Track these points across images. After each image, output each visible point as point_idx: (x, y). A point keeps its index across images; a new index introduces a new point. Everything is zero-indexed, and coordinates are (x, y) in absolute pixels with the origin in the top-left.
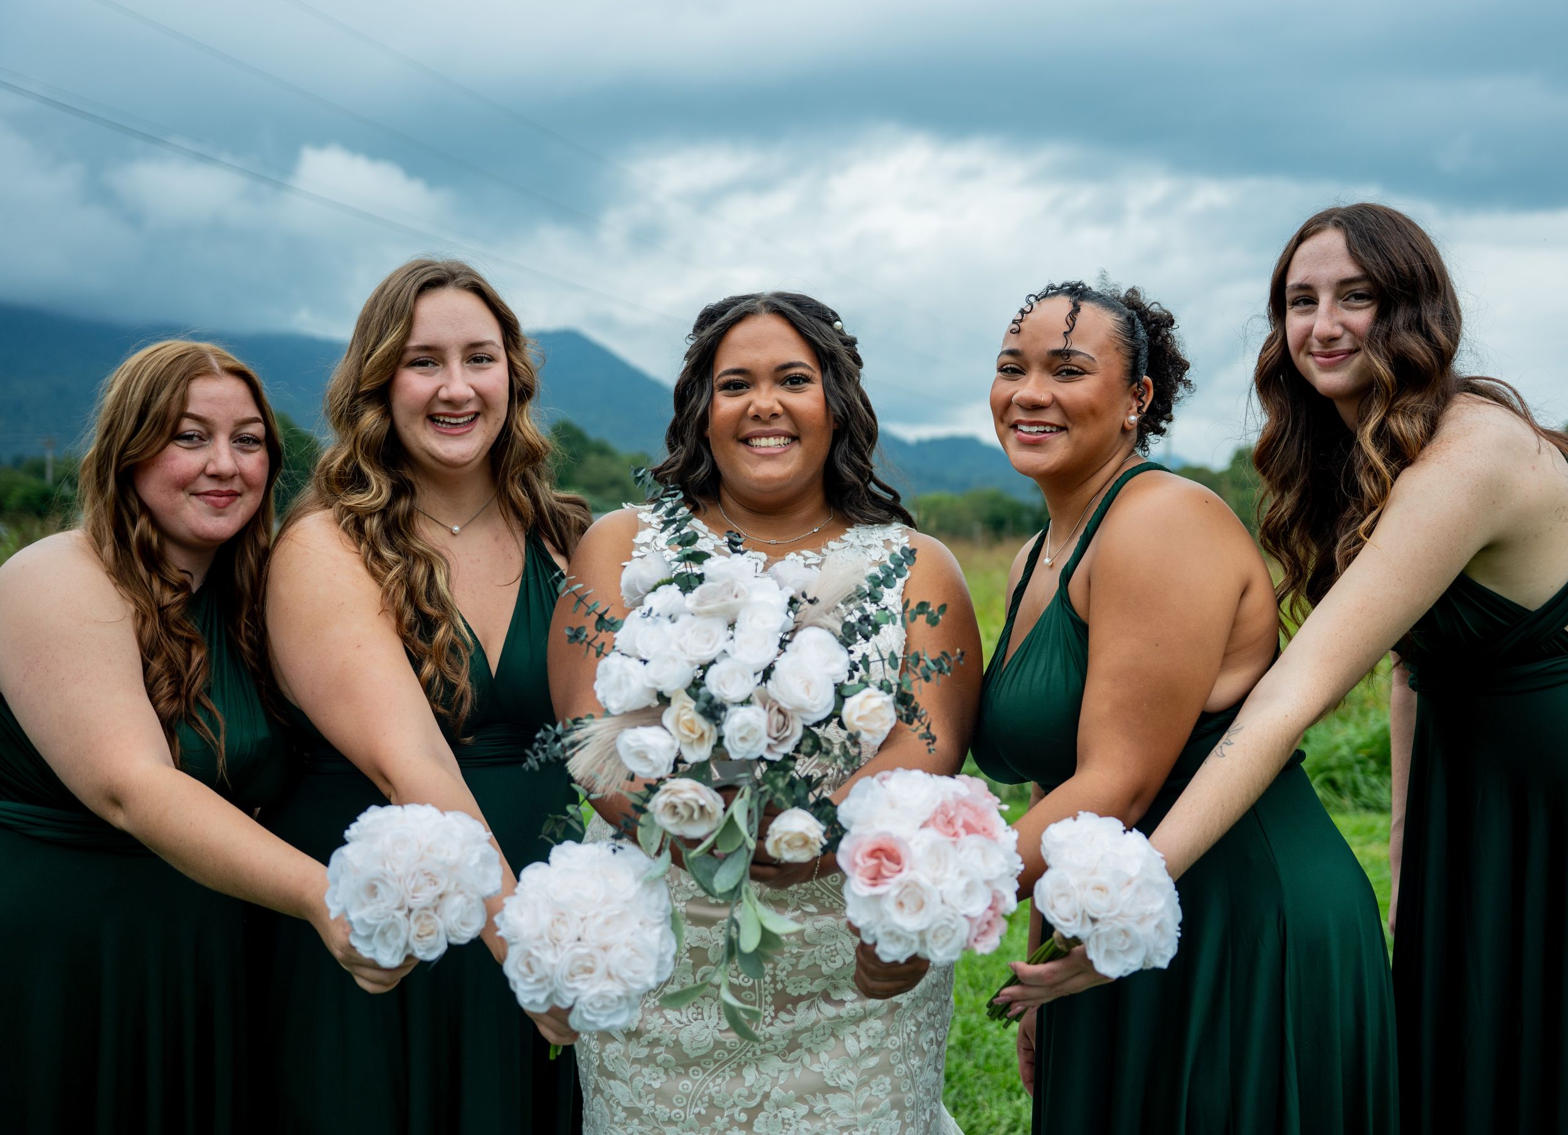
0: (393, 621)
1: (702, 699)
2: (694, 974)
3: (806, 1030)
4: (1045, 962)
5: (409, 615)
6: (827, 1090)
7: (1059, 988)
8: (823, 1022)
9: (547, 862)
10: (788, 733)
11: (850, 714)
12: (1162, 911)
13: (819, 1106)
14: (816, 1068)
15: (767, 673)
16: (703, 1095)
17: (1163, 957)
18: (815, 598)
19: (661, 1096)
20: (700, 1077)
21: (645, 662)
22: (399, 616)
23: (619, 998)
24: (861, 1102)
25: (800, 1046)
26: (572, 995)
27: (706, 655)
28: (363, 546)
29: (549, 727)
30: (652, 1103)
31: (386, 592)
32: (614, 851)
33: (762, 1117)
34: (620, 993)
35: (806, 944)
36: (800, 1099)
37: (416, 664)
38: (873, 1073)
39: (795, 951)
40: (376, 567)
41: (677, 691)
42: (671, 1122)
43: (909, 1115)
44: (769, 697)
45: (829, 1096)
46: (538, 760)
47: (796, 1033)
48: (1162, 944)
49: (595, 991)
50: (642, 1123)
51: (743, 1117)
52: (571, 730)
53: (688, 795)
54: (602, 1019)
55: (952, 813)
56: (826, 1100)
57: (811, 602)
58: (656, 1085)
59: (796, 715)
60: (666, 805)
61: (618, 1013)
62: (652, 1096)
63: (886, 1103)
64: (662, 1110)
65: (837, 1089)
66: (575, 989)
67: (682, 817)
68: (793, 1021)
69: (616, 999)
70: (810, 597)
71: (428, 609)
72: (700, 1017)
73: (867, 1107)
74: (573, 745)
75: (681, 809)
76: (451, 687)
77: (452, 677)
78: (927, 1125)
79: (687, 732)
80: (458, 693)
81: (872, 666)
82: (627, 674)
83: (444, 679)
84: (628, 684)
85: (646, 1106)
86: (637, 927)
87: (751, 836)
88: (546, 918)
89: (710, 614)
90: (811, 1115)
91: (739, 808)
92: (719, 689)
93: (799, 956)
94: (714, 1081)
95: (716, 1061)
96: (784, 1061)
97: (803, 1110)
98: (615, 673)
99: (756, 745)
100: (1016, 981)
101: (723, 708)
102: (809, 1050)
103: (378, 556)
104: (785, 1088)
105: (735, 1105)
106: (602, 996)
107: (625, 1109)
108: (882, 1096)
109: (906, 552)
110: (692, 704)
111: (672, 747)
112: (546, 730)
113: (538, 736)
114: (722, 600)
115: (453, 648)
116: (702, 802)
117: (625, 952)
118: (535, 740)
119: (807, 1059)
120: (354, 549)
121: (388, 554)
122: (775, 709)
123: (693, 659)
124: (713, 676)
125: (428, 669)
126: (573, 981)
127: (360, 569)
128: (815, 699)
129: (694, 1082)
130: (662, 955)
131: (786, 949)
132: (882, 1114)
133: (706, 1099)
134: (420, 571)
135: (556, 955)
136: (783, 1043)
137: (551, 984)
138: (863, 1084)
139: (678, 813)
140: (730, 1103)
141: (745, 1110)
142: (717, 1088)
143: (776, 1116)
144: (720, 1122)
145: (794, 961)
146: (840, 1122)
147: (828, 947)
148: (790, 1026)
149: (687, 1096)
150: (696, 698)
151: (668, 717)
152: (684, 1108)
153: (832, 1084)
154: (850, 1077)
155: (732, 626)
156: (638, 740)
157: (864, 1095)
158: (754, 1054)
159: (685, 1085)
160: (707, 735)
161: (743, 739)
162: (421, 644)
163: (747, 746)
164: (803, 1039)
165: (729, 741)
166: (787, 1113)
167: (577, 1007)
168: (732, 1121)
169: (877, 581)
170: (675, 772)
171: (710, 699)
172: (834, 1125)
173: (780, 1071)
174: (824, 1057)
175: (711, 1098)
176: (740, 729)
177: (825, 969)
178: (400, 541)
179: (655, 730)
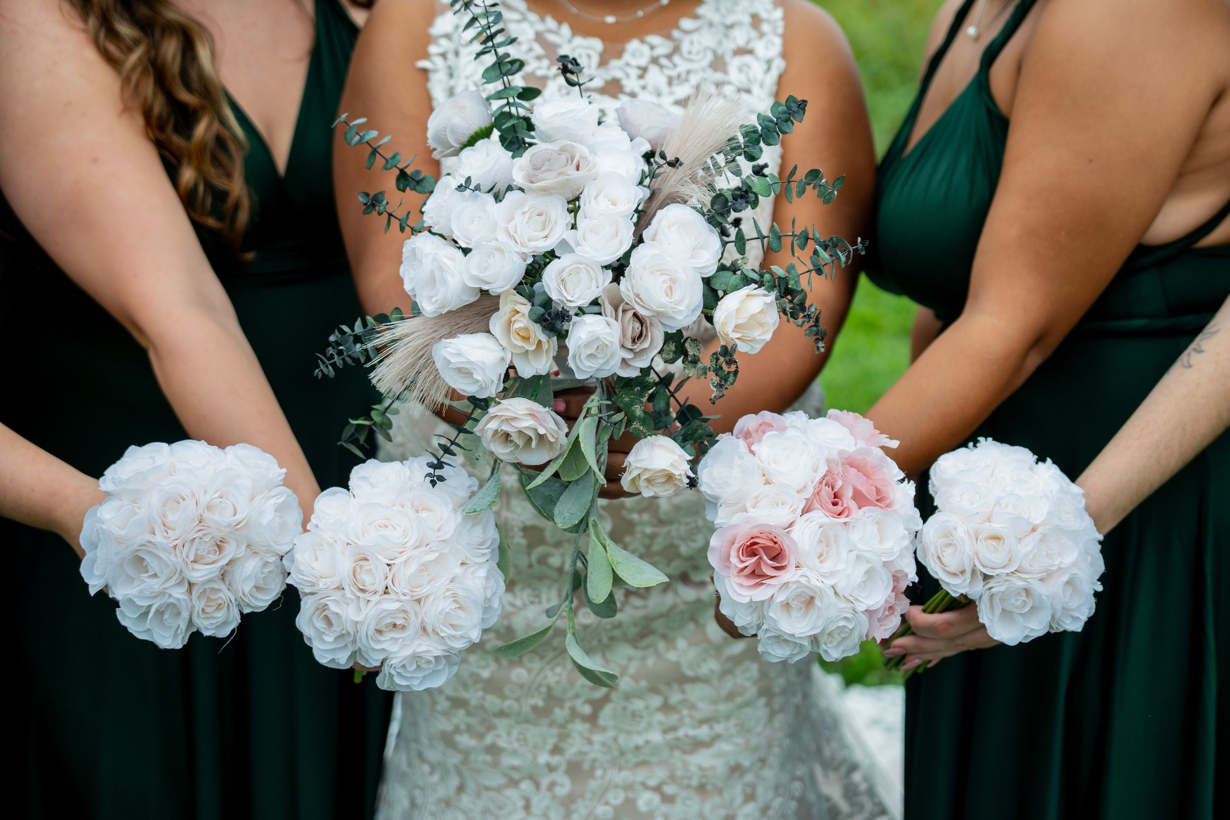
0: (140, 121)
1: (538, 300)
2: (529, 554)
3: (662, 616)
4: (942, 612)
5: (159, 106)
6: (682, 680)
7: (959, 642)
8: (682, 607)
9: (347, 487)
10: (646, 345)
11: (724, 324)
12: (1075, 564)
13: (675, 697)
14: (672, 656)
15: (619, 269)
16: (540, 686)
17: (1075, 619)
18: (677, 160)
19: (492, 686)
20: (536, 665)
21: (466, 251)
22: (147, 114)
23: (437, 658)
24: (724, 692)
25: (653, 632)
26: (381, 657)
27: (543, 246)
28: (92, 21)
29: (345, 328)
30: (480, 694)
31: (126, 81)
32: (433, 483)
33: (608, 710)
34: (438, 653)
35: (661, 522)
36: (654, 690)
37: (172, 171)
38: (738, 660)
39: (649, 530)
40: (112, 48)
41: (507, 292)
42: (502, 714)
43: (777, 702)
44: (623, 300)
45: (688, 687)
46: (334, 365)
47: (649, 620)
48: (1073, 605)
49: (407, 652)
50: (469, 714)
51: (587, 710)
52: (373, 331)
53: (526, 423)
54: (416, 682)
55: (839, 484)
56: (683, 692)
57: (673, 164)
58: (485, 674)
59: (655, 321)
60: (496, 432)
61: (435, 673)
62: (480, 686)
63: (752, 691)
64: (492, 702)
65: (695, 680)
66: (383, 650)
67: (517, 446)
68: (645, 607)
69: (433, 660)
70: (670, 157)
71: (185, 96)
72: (536, 600)
73: (730, 697)
74: (378, 350)
75: (515, 437)
76: (220, 196)
77: (220, 183)
78: (797, 708)
79: (520, 343)
80: (231, 201)
81: (748, 245)
82: (441, 268)
83: (209, 185)
84: (444, 281)
85: (474, 696)
86: (458, 570)
87: (600, 470)
88: (346, 565)
89: (545, 191)
90: (666, 707)
91: (585, 428)
92: (560, 292)
93: (653, 537)
94: (552, 670)
95: (554, 649)
96: (635, 647)
97: (656, 701)
98: (427, 265)
99: (607, 362)
100: (909, 632)
101: (564, 316)
102: (664, 637)
103: (113, 34)
104: (636, 678)
105: (577, 696)
106: (416, 657)
107: (449, 699)
108: (748, 684)
109: (793, 105)
110: (525, 308)
111: (503, 359)
112: (342, 332)
113: (332, 338)
114: (560, 174)
115: (220, 142)
116: (542, 431)
117: (446, 605)
118: (329, 344)
119: (661, 645)
120: (79, 24)
121: (125, 29)
122: (630, 314)
123: (525, 250)
124: (550, 274)
125: (188, 175)
126: (379, 641)
127: (91, 55)
128: (679, 303)
129: (529, 671)
130: (487, 600)
131: (638, 529)
132: (747, 704)
133: (543, 690)
134: (171, 49)
135: (359, 609)
136: (633, 631)
137: (354, 642)
138: (726, 673)
139: (511, 441)
140: (571, 693)
141: (589, 702)
142: (556, 678)
143: (624, 709)
144: (560, 714)
145: (647, 541)
146: (698, 715)
147: (687, 524)
148: (641, 613)
149: (521, 686)
150: (530, 297)
151: (497, 323)
152: (518, 700)
153: (690, 673)
154: (712, 665)
155: (574, 205)
156: (459, 354)
157: (728, 684)
158: (600, 641)
159: (519, 674)
160: (545, 346)
161: (591, 356)
162: (177, 140)
163: (595, 364)
164: (658, 625)
165: (574, 356)
166: (638, 705)
167: (386, 669)
168: (574, 714)
169: (755, 136)
170: (506, 393)
171: (548, 303)
172: (692, 717)
173: (630, 659)
174: (681, 643)
175: (550, 689)
176: (587, 345)
177: (683, 549)
178: (143, 11)
179: (480, 339)
